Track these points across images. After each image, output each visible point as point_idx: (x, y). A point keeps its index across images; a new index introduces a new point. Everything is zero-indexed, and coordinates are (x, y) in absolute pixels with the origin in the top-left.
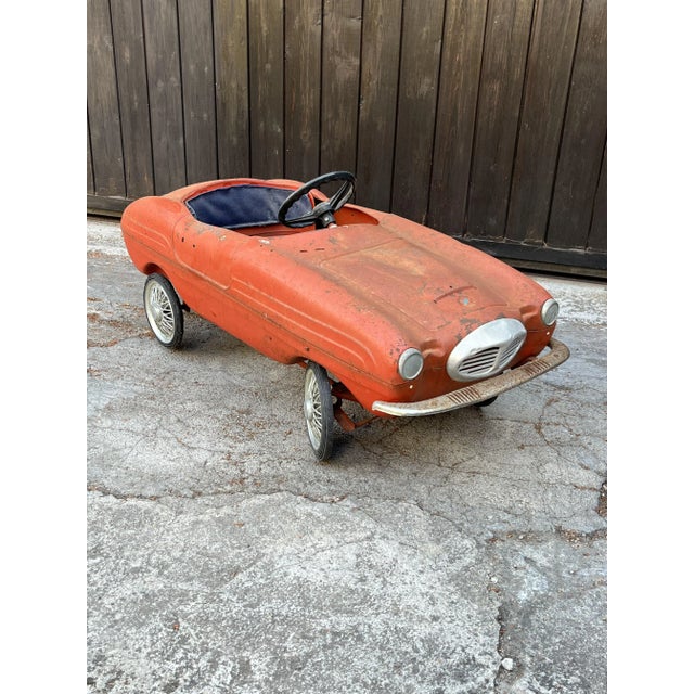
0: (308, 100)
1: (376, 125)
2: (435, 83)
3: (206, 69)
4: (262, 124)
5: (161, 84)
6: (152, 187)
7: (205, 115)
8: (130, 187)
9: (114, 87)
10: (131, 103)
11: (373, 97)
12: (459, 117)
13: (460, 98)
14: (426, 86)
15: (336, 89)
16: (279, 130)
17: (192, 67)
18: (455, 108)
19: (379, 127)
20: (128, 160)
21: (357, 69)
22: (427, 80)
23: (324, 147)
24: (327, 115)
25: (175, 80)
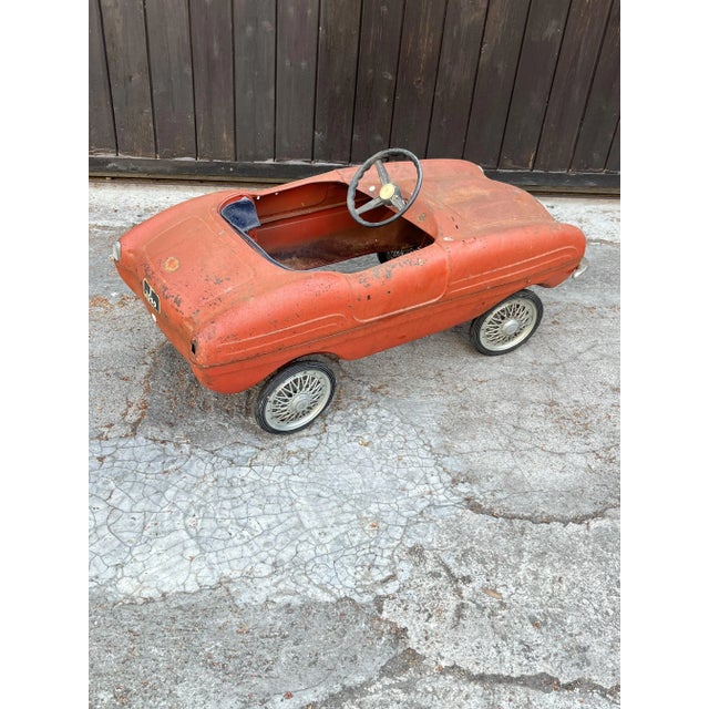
0: (426, 45)
1: (497, 69)
2: (562, 26)
3: (309, 12)
4: (371, 71)
5: (250, 29)
6: (232, 145)
7: (303, 64)
8: (201, 145)
9: (186, 33)
10: (209, 52)
11: (497, 41)
12: (580, 60)
13: (583, 42)
14: (553, 29)
15: (459, 33)
16: (390, 77)
17: (291, 10)
18: (578, 51)
19: (499, 72)
20: (200, 116)
21: (483, 12)
22: (554, 23)
23: (438, 94)
24: (446, 60)
25: (268, 25)
